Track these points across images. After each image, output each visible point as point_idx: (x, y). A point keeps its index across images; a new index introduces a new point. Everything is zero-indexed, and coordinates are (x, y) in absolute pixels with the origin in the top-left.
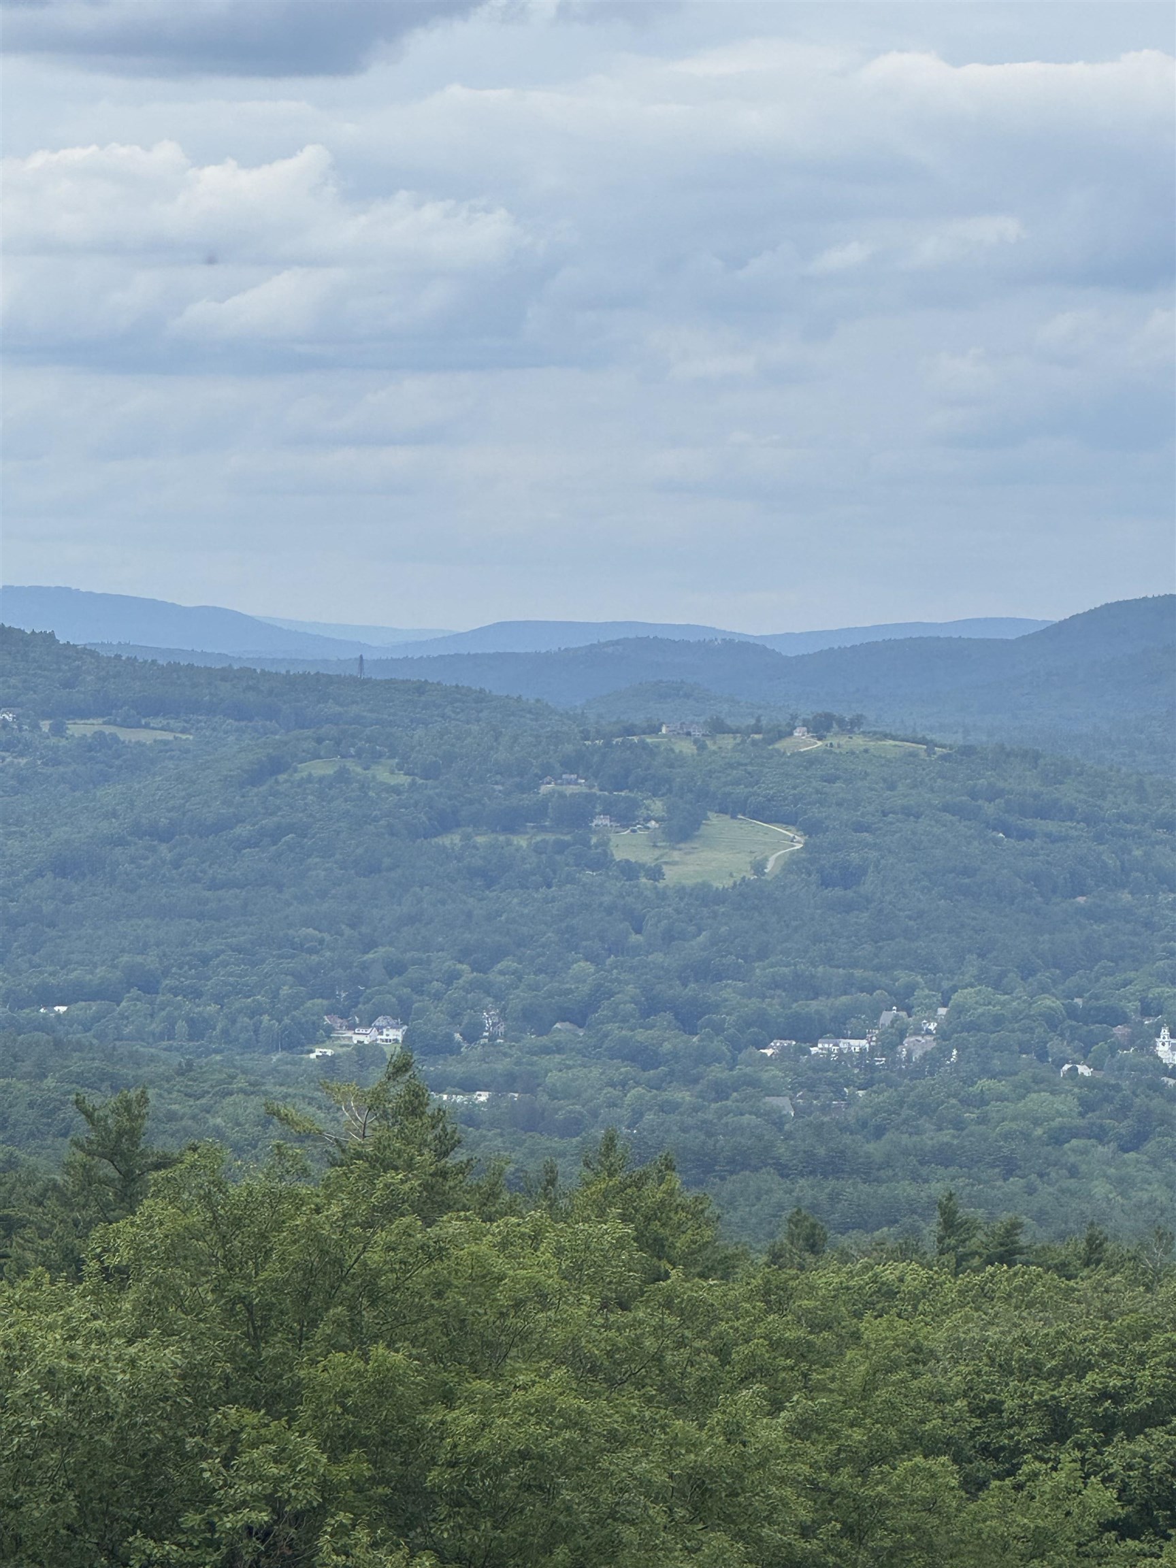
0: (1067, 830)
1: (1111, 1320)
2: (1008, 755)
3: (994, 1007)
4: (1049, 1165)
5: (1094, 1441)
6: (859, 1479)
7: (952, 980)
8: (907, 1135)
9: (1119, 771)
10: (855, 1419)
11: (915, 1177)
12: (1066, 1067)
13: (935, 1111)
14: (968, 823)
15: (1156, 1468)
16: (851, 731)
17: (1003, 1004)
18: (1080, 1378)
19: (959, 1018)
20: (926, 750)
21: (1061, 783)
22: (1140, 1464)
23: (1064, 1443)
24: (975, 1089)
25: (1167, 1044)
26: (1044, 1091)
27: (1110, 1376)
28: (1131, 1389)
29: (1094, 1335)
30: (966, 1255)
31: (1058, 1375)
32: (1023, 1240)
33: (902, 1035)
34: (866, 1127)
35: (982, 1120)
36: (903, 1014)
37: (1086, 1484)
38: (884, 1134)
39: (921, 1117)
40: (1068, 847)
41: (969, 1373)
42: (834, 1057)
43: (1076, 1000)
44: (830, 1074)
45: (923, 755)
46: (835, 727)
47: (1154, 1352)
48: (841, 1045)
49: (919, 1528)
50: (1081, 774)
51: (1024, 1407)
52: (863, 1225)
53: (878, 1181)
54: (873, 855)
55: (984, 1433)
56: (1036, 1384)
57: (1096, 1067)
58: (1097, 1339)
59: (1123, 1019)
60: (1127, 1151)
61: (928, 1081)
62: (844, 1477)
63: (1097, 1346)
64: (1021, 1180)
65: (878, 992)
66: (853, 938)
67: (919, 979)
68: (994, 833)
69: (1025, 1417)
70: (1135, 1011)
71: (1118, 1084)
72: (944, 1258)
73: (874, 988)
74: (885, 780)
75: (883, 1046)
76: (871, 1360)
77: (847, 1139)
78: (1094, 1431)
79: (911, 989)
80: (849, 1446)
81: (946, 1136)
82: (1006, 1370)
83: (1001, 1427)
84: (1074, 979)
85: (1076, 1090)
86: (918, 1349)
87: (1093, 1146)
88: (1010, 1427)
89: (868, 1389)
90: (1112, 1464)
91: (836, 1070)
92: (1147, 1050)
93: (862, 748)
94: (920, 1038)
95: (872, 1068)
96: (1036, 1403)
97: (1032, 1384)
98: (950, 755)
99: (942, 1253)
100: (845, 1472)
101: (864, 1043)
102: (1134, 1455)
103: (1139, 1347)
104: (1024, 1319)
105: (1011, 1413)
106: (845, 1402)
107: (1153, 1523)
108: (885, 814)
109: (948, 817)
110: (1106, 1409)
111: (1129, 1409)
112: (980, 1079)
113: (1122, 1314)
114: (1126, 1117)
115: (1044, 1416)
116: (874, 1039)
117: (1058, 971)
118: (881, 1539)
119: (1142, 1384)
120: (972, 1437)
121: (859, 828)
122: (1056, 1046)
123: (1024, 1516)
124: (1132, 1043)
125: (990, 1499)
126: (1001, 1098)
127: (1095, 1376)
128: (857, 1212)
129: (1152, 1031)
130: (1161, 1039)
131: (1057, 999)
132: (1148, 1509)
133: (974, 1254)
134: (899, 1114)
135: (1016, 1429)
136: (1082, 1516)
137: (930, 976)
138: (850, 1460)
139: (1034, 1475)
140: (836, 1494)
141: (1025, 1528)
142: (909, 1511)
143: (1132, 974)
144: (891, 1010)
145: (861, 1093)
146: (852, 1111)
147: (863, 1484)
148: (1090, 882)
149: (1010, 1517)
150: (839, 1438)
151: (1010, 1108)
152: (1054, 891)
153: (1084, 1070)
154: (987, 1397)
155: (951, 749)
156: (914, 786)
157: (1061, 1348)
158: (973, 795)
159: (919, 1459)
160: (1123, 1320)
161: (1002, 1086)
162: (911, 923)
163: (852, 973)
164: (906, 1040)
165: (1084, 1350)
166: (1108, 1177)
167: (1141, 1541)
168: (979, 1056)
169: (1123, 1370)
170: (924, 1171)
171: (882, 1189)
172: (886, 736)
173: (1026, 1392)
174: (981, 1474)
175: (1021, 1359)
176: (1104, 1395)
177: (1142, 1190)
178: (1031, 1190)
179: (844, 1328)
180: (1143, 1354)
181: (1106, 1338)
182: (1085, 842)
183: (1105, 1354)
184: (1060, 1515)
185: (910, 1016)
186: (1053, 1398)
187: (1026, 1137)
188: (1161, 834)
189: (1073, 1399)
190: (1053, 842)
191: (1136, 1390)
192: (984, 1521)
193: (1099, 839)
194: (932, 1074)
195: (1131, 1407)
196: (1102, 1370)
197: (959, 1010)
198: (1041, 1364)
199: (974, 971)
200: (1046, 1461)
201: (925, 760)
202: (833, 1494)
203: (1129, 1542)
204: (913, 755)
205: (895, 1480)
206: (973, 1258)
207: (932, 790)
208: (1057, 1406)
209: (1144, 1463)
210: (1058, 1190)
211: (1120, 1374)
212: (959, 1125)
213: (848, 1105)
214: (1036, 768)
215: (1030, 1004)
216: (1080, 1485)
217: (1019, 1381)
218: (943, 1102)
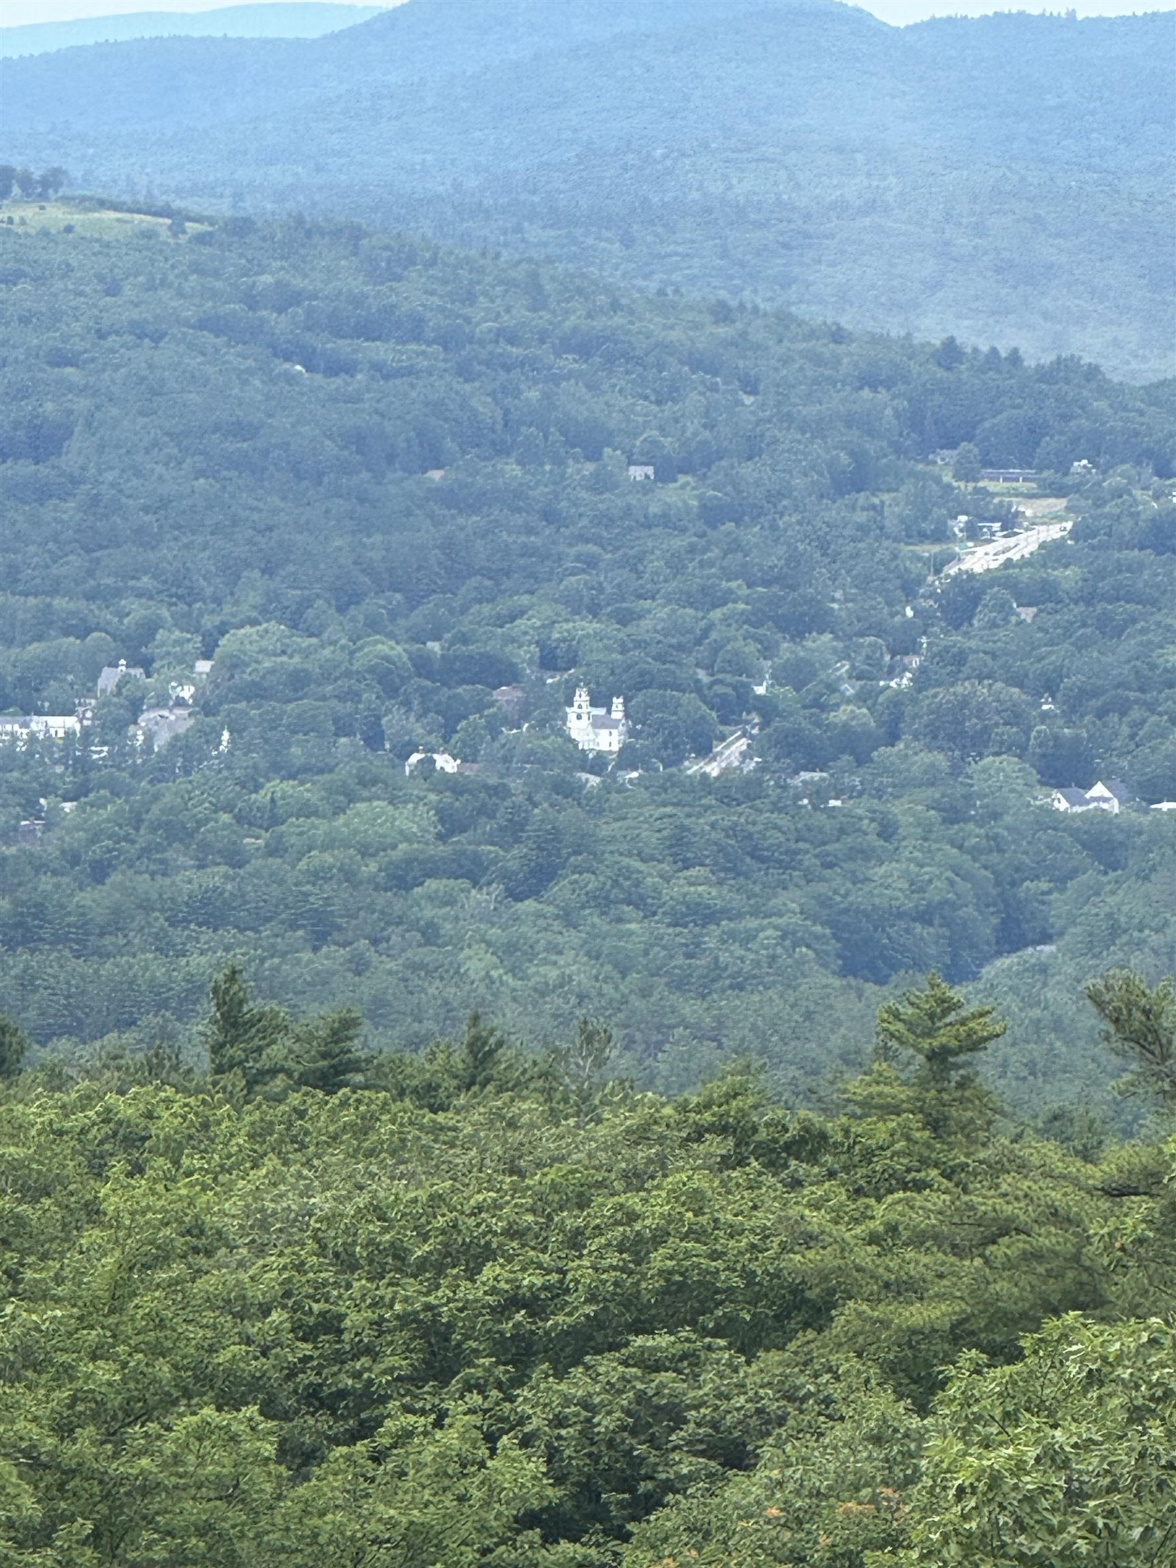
0: (409, 359)
1: (521, 1174)
2: (309, 234)
3: (291, 657)
4: (388, 924)
5: (498, 1378)
6: (109, 1446)
7: (219, 614)
8: (147, 876)
9: (497, 256)
10: (100, 1346)
11: (163, 947)
12: (415, 758)
13: (191, 835)
14: (240, 348)
15: (605, 1423)
16: (43, 196)
17: (306, 654)
18: (472, 1274)
19: (232, 677)
20: (170, 228)
21: (398, 279)
22: (577, 1415)
23: (447, 1384)
24: (261, 797)
25: (585, 717)
26: (379, 799)
27: (524, 1270)
28: (559, 1291)
29: (495, 1200)
30: (261, 1073)
31: (435, 1267)
32: (358, 1049)
33: (135, 708)
34: (77, 864)
35: (275, 850)
36: (138, 672)
37: (493, 1452)
38: (108, 875)
39: (170, 845)
40: (412, 386)
41: (285, 1268)
42: (21, 747)
43: (430, 644)
44: (16, 774)
45: (165, 235)
46: (16, 190)
47: (597, 1227)
48: (34, 726)
49: (211, 1527)
50: (433, 263)
51: (379, 1324)
52: (76, 1029)
53: (103, 955)
54: (82, 404)
55: (312, 1369)
56: (398, 1285)
57: (466, 755)
58: (501, 1208)
59: (508, 675)
60: (519, 898)
61: (181, 784)
62: (85, 1442)
63: (500, 1219)
64: (342, 951)
65: (95, 635)
66: (51, 545)
67: (165, 613)
68: (287, 365)
69: (378, 1341)
70: (531, 662)
71: (504, 785)
72: (226, 1079)
73: (88, 631)
74: (101, 279)
75: (103, 727)
76: (124, 1246)
77: (46, 883)
78: (498, 1363)
79: (149, 629)
80: (91, 1391)
81: (216, 876)
82: (346, 1262)
83: (339, 1358)
84: (426, 608)
85: (433, 797)
86: (196, 1230)
87: (462, 891)
88: (356, 1357)
89: (119, 1295)
90: (529, 1417)
91: (25, 768)
92: (552, 727)
93: (62, 225)
94: (165, 713)
95: (83, 765)
96: (398, 1317)
97: (390, 1284)
98: (210, 233)
99: (219, 1070)
100: (86, 1434)
101: (71, 722)
102: (567, 1401)
103: (570, 1220)
104: (372, 1176)
105: (357, 1334)
106: (81, 1318)
107: (600, 1514)
108: (101, 335)
109: (207, 338)
110: (518, 1325)
111: (556, 1324)
112: (269, 780)
113: (539, 1165)
114: (517, 840)
115: (413, 1339)
116: (89, 714)
117: (398, 596)
118: (148, 1548)
119: (577, 1282)
120: (291, 1375)
121: (61, 359)
122: (395, 721)
123: (388, 1504)
124: (525, 715)
125: (331, 1478)
126: (305, 810)
127: (498, 1270)
128: (66, 1007)
129: (560, 696)
130: (575, 708)
131: (398, 643)
132: (590, 1491)
133: (274, 1072)
134: (133, 842)
135: (365, 1361)
136: (487, 1504)
137: (182, 607)
138: (95, 1416)
139: (406, 1435)
140: (71, 1473)
141: (392, 1524)
142: (194, 1498)
143: (525, 599)
144: (117, 666)
145: (68, 806)
146: (52, 835)
147: (116, 1455)
148: (450, 444)
149: (366, 1506)
150: (72, 1379)
151: (321, 828)
152: (390, 458)
153: (446, 763)
154: (316, 1307)
155: (212, 224)
156: (151, 287)
157: (440, 1222)
158: (252, 301)
159: (208, 1412)
160: (545, 1175)
161: (307, 791)
162: (147, 518)
163: (49, 606)
164: (145, 716)
165: (478, 1225)
166: (489, 944)
167: (583, 1545)
168: (266, 741)
169: (545, 1258)
170: (178, 936)
171: (108, 967)
172: (102, 204)
173: (382, 1298)
174: (307, 1439)
175: (371, 1242)
176: (514, 1301)
177: (545, 962)
178: (359, 967)
179: (72, 1194)
180: (578, 1232)
181: (516, 1205)
182: (441, 377)
183: (512, 1232)
184: (449, 1502)
185: (148, 675)
186: (428, 1307)
187: (349, 875)
188: (569, 362)
189: (461, 1310)
190: (387, 377)
191: (567, 1291)
192: (322, 1514)
193: (465, 372)
194: (187, 772)
195: (561, 1319)
196: (510, 1260)
197: (233, 664)
198: (405, 1250)
199: (254, 598)
200: (423, 1412)
201: (167, 244)
202: (64, 1472)
203: (564, 1545)
204: (150, 234)
205: (169, 1448)
206: (274, 1077)
207: (180, 294)
208: (434, 1321)
209: (584, 1413)
210: (406, 967)
211: (540, 1266)
212: (235, 858)
213: (47, 828)
214: (356, 254)
215: (352, 653)
216: (483, 1452)
217: (368, 1279)
218: (207, 820)
